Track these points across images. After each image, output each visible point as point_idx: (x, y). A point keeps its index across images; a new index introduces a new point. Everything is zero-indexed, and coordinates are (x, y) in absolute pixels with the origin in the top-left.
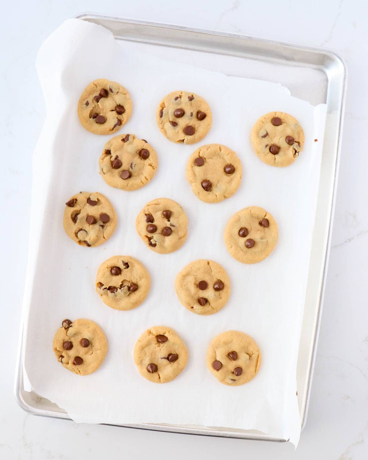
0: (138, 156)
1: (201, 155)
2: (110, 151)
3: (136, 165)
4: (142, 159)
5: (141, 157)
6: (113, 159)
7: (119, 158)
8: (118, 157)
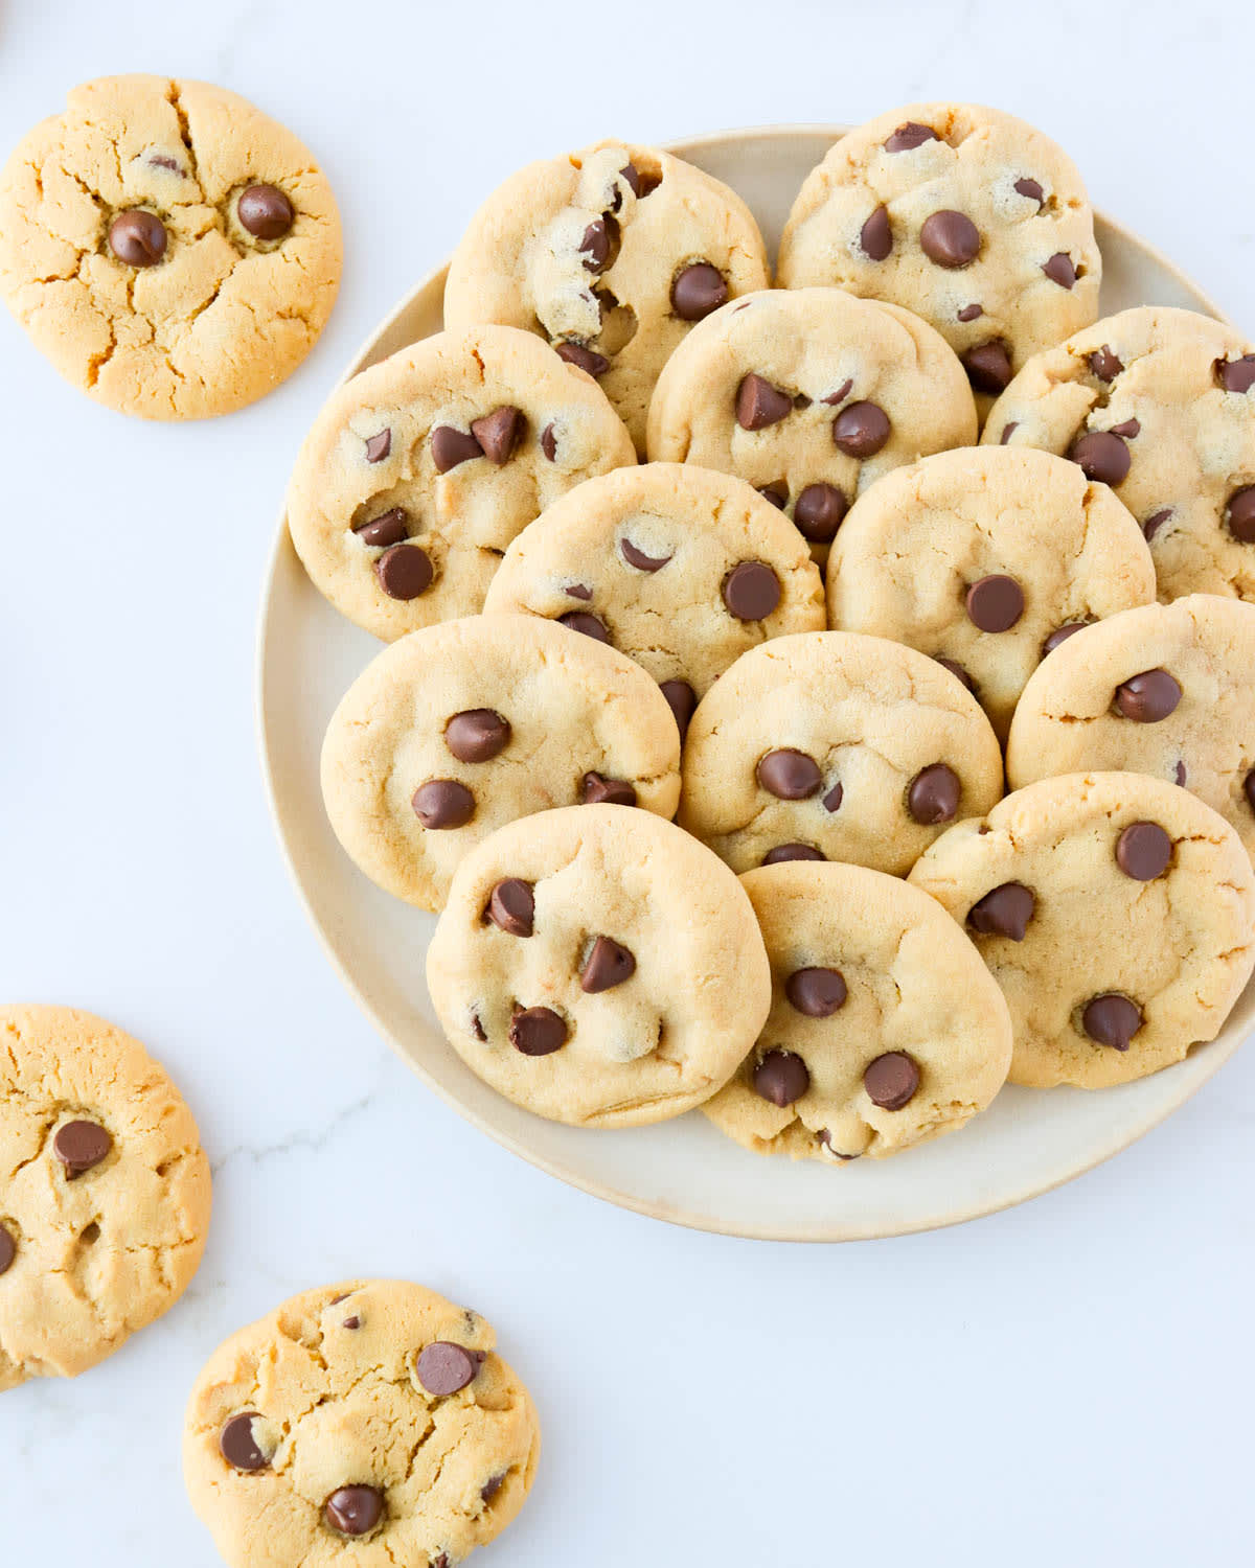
0: (1220, 498)
1: (1187, 851)
2: (1123, 369)
3: (1180, 536)
4: (1227, 527)
5: (1229, 514)
6: (1102, 421)
7: (1133, 445)
8: (1132, 435)
